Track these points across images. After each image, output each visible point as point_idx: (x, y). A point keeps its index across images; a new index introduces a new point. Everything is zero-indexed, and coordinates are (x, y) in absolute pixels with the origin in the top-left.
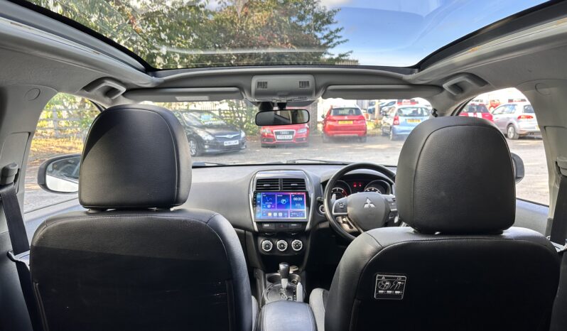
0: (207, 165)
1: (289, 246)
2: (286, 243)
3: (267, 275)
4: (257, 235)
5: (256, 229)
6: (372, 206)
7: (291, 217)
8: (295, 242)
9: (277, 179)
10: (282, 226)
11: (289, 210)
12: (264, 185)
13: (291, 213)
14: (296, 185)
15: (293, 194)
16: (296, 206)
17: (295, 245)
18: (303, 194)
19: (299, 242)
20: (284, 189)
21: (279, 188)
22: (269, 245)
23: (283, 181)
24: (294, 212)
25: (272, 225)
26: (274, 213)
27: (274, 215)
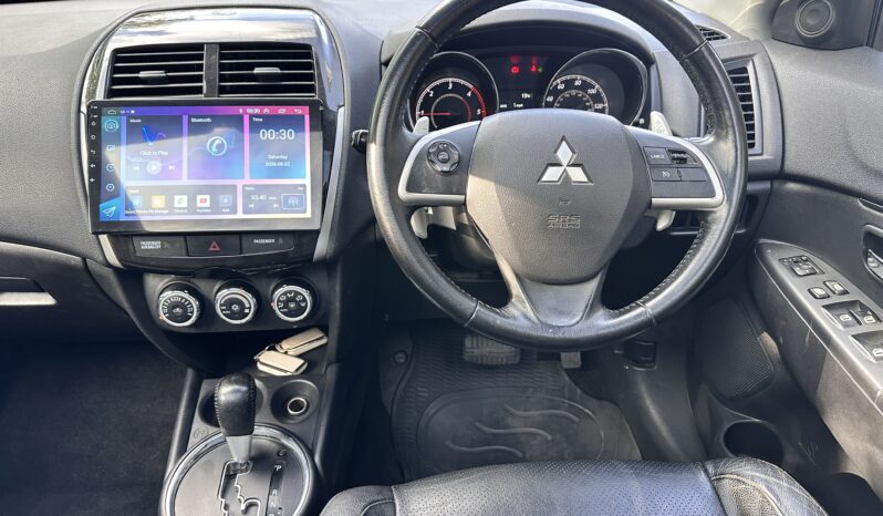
1: (263, 305)
2: (249, 300)
3: (206, 387)
6: (577, 175)
7: (245, 212)
8: (285, 294)
9: (199, 46)
10: (214, 247)
11: (239, 184)
12: (143, 74)
13: (247, 196)
14: (276, 70)
15: (257, 110)
16: (268, 164)
17: (286, 303)
18: (298, 110)
19: (297, 293)
20: (223, 90)
21: (204, 84)
22: (183, 305)
23: (222, 57)
24: (260, 189)
25: (172, 244)
26: (177, 198)
27: (177, 205)
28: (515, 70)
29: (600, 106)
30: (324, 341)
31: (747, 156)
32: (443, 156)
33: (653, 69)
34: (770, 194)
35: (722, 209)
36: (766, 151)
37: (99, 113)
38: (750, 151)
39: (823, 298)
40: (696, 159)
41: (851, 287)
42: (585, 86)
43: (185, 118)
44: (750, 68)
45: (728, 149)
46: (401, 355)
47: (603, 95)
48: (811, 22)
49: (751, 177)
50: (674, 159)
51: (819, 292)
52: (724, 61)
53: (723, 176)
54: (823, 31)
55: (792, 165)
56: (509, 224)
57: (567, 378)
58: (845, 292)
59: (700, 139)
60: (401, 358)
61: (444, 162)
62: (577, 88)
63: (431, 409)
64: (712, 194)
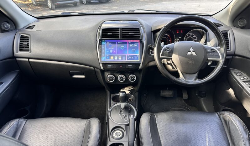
0: (72, 14)
1: (127, 78)
2: (124, 77)
3: (112, 95)
4: (103, 72)
5: (102, 68)
6: (194, 54)
7: (127, 60)
8: (131, 76)
9: (118, 29)
10: (121, 66)
11: (126, 55)
12: (108, 34)
13: (128, 57)
14: (133, 33)
15: (130, 41)
16: (132, 51)
17: (131, 78)
18: (137, 41)
19: (134, 76)
20: (123, 37)
21: (120, 36)
22: (112, 78)
23: (123, 31)
24: (130, 56)
25: (113, 65)
26: (115, 57)
27: (115, 58)
28: (178, 32)
29: (196, 40)
30: (133, 88)
31: (226, 51)
32: (168, 50)
33: (207, 33)
34: (232, 59)
35: (221, 61)
36: (231, 50)
37: (101, 41)
38: (227, 50)
39: (242, 80)
40: (216, 51)
41: (249, 78)
42: (193, 36)
43: (117, 42)
44: (228, 32)
45: (223, 50)
46: (145, 94)
47: (196, 37)
48: (241, 23)
49: (227, 55)
50: (212, 51)
51: (242, 79)
52: (221, 31)
53: (222, 54)
54: (244, 25)
55: (237, 53)
56: (180, 62)
57: (184, 101)
58: (248, 79)
59: (217, 47)
60: (145, 95)
61: (168, 51)
62: (191, 36)
63: (152, 107)
64: (219, 58)
